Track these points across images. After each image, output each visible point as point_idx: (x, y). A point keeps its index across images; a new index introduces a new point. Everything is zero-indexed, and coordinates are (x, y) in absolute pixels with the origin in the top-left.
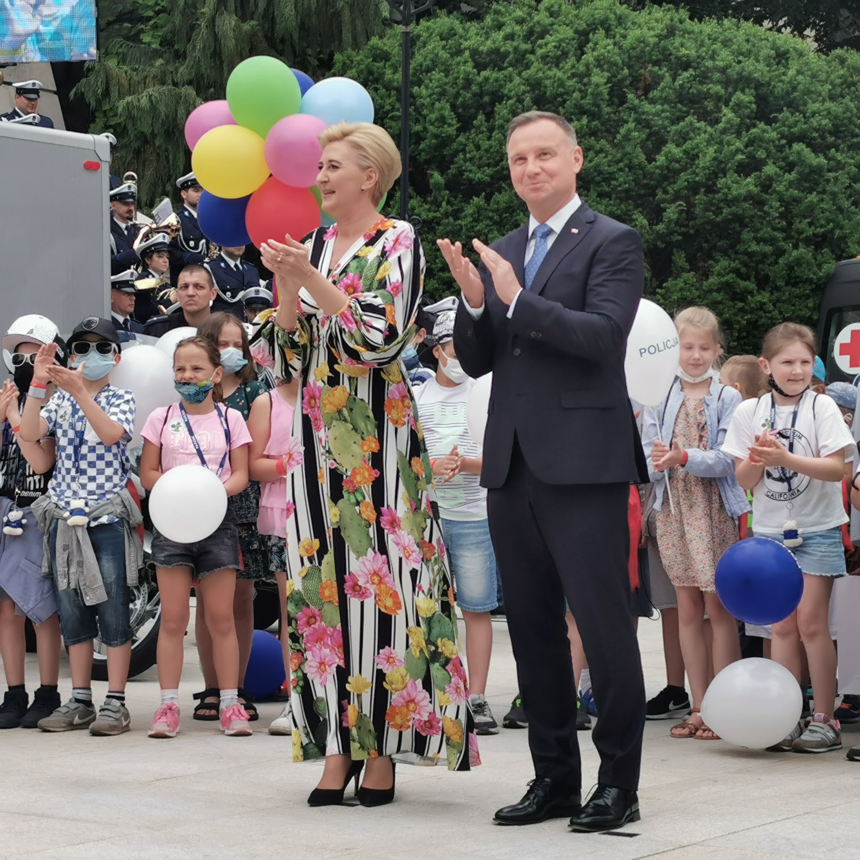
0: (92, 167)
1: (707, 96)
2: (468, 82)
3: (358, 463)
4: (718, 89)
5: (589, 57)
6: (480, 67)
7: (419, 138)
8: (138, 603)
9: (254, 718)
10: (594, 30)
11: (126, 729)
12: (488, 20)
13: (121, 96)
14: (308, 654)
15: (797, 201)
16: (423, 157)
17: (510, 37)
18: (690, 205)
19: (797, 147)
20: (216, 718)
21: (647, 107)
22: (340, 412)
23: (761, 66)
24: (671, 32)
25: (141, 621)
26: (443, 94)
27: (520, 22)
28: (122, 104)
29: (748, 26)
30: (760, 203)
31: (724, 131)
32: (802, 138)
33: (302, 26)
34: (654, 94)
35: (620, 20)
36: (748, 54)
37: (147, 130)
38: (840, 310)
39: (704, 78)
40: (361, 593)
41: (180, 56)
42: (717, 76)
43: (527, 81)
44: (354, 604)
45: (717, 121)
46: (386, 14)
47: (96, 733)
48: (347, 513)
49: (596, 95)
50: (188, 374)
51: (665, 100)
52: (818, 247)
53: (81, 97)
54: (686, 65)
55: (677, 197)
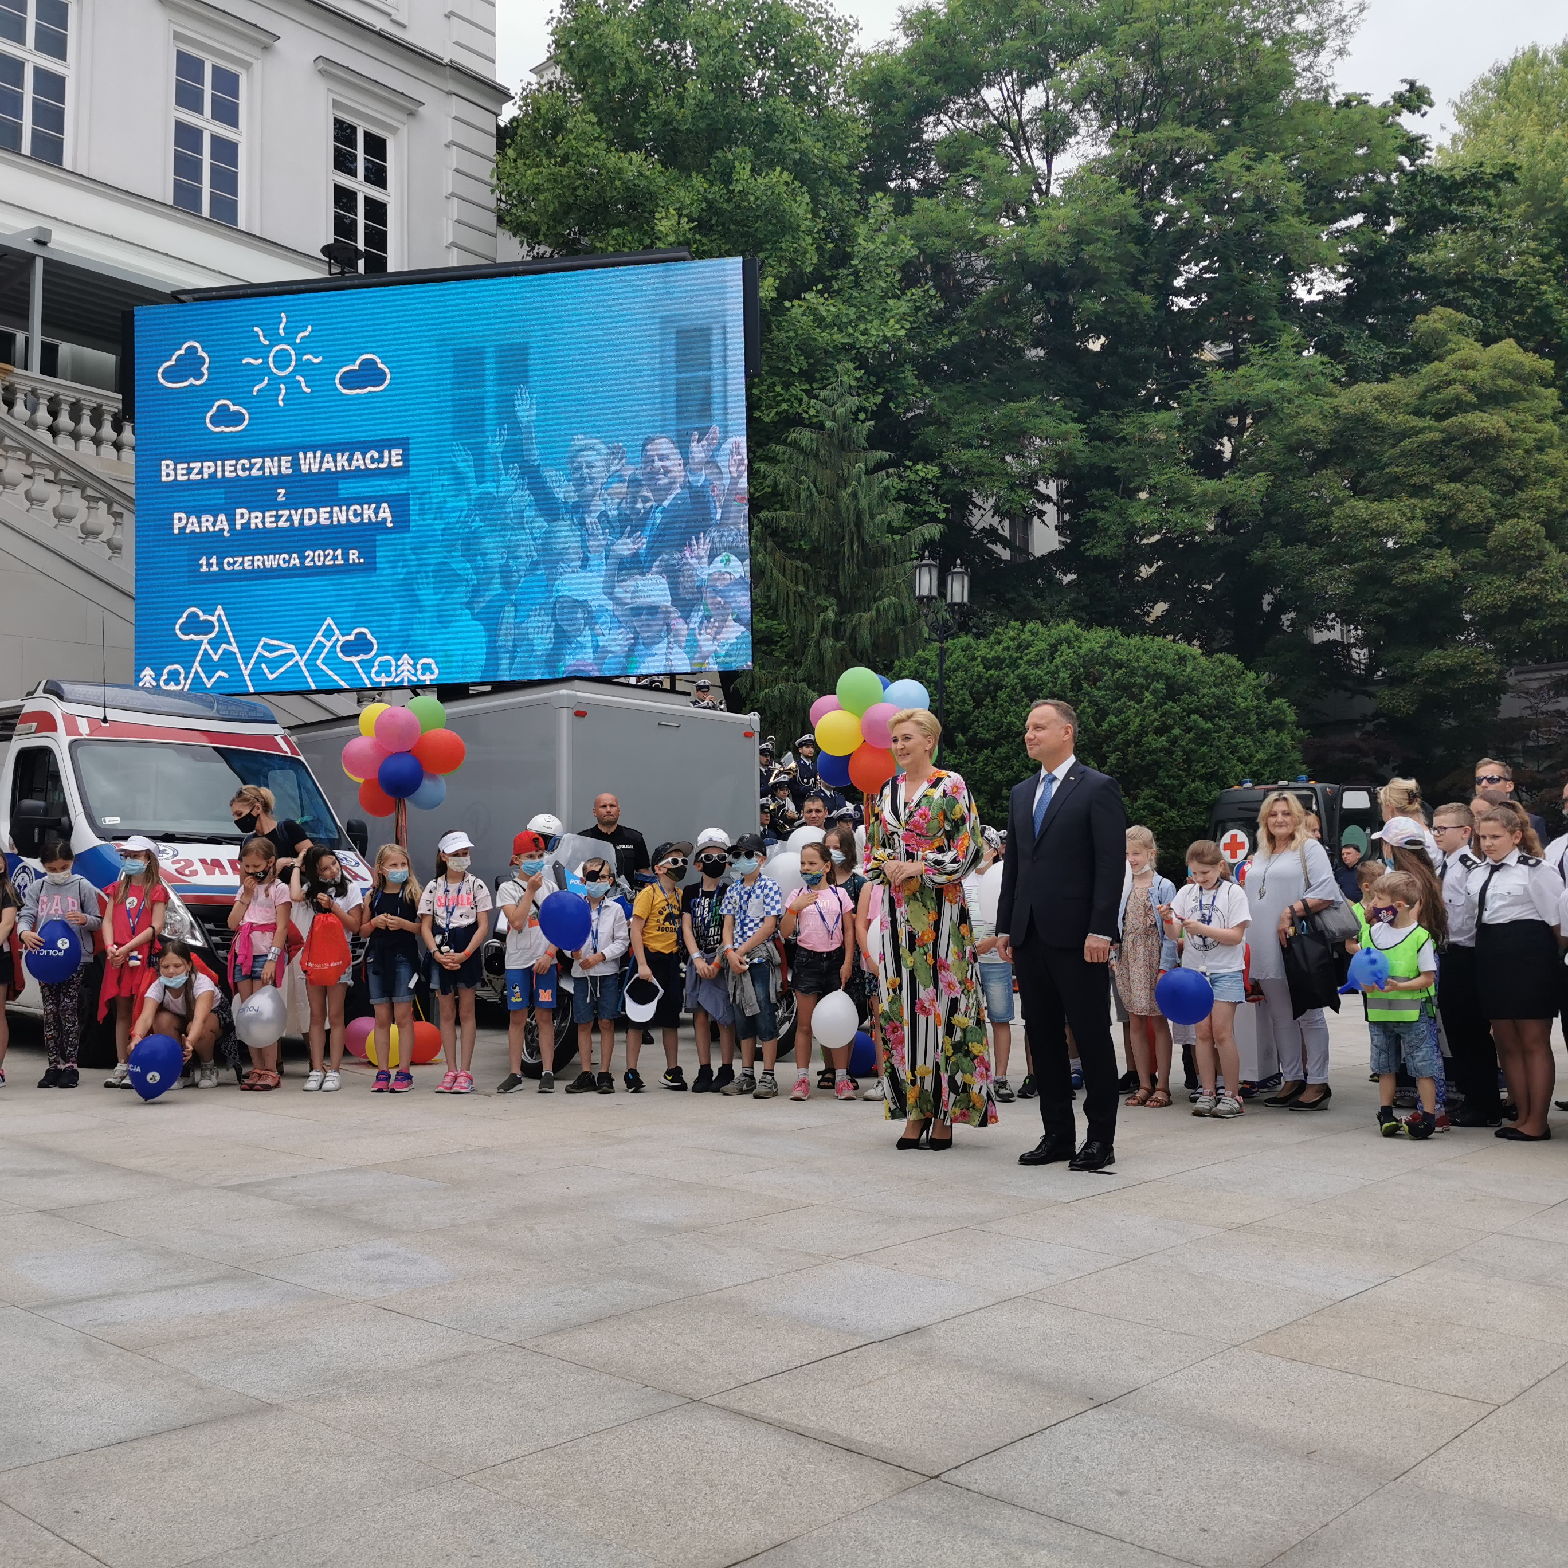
0: (748, 735)
1: (1135, 684)
2: (980, 678)
3: (925, 928)
4: (1141, 680)
5: (1057, 661)
6: (987, 668)
7: (948, 713)
8: (780, 1011)
9: (857, 1088)
10: (1061, 644)
11: (775, 1094)
12: (992, 638)
13: (762, 690)
14: (894, 1052)
15: (1193, 751)
16: (952, 724)
17: (1008, 649)
18: (1125, 755)
19: (1193, 717)
20: (832, 1087)
21: (1096, 692)
22: (914, 895)
23: (1169, 666)
24: (1110, 644)
25: (782, 1023)
26: (964, 685)
27: (1013, 639)
28: (762, 694)
29: (1159, 640)
30: (1169, 752)
31: (1146, 708)
32: (1196, 711)
33: (874, 644)
34: (1099, 684)
35: (1077, 637)
36: (1160, 658)
37: (777, 710)
38: (1224, 821)
39: (1132, 673)
40: (926, 1011)
41: (798, 664)
42: (1140, 672)
43: (1018, 677)
44: (921, 1019)
45: (1142, 701)
46: (926, 636)
47: (756, 1097)
48: (918, 960)
49: (1063, 685)
50: (807, 867)
51: (1108, 688)
52: (1209, 781)
53: (736, 690)
54: (1120, 666)
55: (1116, 749)
